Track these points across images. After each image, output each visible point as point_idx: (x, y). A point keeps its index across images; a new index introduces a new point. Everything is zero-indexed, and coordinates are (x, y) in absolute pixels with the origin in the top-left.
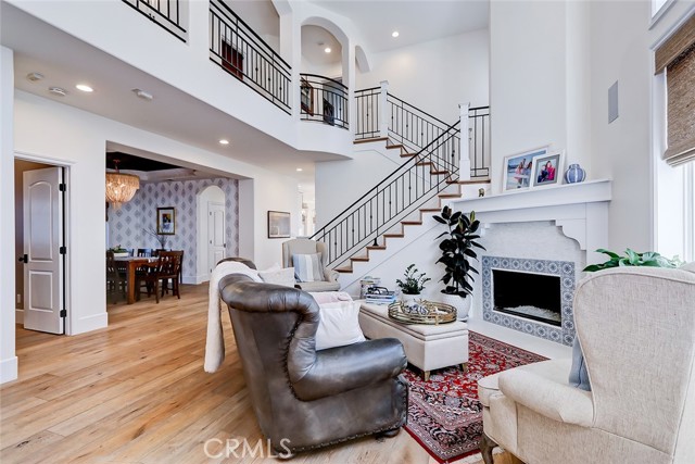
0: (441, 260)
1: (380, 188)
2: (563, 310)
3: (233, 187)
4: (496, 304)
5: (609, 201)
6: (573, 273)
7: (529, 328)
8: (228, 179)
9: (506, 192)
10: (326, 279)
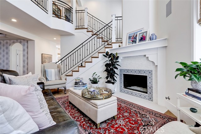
0: (105, 71)
1: (84, 44)
2: (148, 88)
3: (26, 44)
4: (124, 86)
5: (166, 47)
6: (152, 74)
7: (136, 94)
8: (24, 40)
9: (128, 45)
10: (61, 79)
